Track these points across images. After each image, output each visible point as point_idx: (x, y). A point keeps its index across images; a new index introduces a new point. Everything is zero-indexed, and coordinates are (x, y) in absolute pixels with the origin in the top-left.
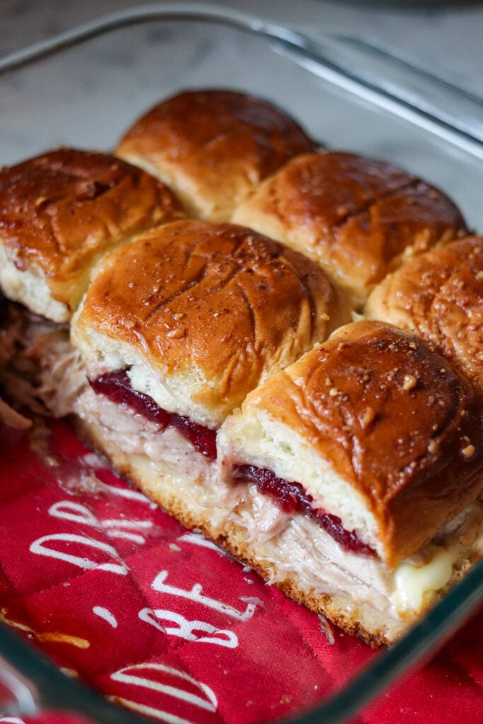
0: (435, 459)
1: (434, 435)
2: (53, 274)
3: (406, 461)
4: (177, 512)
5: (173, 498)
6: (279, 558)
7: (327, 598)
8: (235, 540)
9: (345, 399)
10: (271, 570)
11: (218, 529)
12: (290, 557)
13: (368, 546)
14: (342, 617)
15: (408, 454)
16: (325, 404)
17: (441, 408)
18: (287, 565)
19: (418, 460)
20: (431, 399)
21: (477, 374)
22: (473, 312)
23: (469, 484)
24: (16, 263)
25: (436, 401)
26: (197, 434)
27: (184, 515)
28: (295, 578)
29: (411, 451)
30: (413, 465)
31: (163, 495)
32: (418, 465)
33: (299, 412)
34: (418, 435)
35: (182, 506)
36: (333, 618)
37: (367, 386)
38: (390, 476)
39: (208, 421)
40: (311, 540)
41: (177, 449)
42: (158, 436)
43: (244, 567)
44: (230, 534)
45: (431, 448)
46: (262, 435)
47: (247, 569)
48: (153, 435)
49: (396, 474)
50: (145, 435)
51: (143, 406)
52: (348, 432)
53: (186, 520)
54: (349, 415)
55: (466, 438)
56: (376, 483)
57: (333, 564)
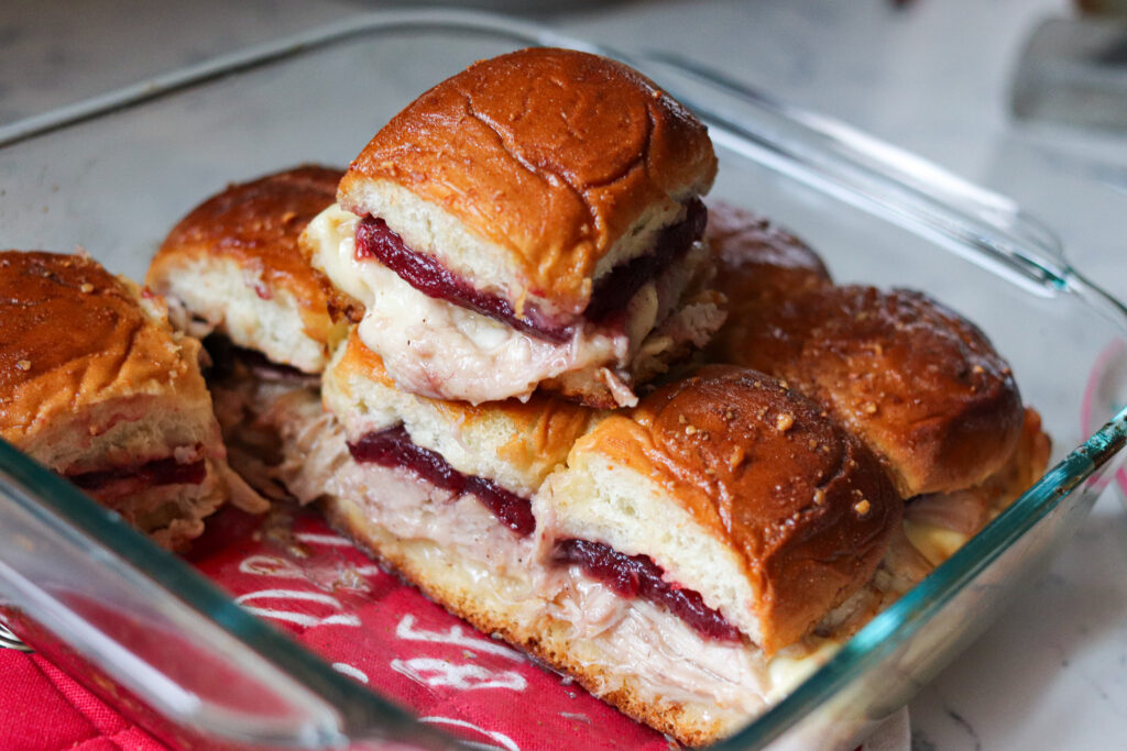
0: (822, 511)
1: (820, 484)
2: (309, 303)
3: (786, 511)
4: (469, 612)
5: (465, 593)
6: (613, 659)
7: (677, 708)
8: (551, 642)
9: (706, 438)
10: (601, 678)
11: (527, 629)
12: (629, 656)
13: (737, 629)
14: (699, 733)
15: (788, 503)
16: (680, 444)
17: (825, 454)
18: (624, 667)
19: (802, 510)
20: (813, 443)
21: (863, 430)
22: (854, 360)
23: (864, 551)
24: (258, 290)
25: (819, 446)
26: (504, 502)
27: (480, 616)
28: (634, 683)
29: (792, 499)
30: (796, 516)
31: (451, 591)
32: (801, 517)
33: (647, 454)
34: (800, 482)
35: (477, 603)
36: (685, 735)
37: (732, 425)
38: (767, 530)
39: (519, 486)
40: (658, 632)
41: (475, 523)
42: (450, 507)
43: (562, 678)
44: (544, 634)
45: (817, 497)
46: (595, 493)
47: (568, 680)
48: (442, 507)
49: (775, 527)
50: (430, 508)
51: (429, 467)
52: (712, 476)
53: (483, 621)
54: (711, 456)
55: (859, 492)
56: (749, 537)
57: (688, 660)
